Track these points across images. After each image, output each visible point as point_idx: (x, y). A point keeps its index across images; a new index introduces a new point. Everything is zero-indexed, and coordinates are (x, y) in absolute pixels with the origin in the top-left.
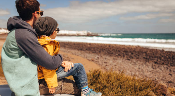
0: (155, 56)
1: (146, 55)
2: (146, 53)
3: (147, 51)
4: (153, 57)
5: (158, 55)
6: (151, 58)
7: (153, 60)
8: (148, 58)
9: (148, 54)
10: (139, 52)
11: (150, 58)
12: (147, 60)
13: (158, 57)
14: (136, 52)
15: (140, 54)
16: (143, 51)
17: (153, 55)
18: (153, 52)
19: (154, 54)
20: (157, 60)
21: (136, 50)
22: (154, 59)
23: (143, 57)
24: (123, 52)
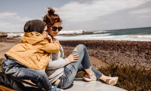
0: (146, 48)
1: (138, 48)
2: (137, 45)
3: (138, 44)
4: (144, 49)
5: (148, 47)
6: (143, 50)
7: (144, 51)
8: (140, 50)
9: (139, 47)
10: (130, 45)
11: (141, 50)
12: (139, 52)
13: (149, 49)
14: (128, 46)
15: (132, 47)
16: (134, 44)
17: (143, 48)
18: (143, 45)
19: (144, 46)
20: (149, 52)
21: (128, 44)
22: (146, 51)
23: (135, 49)
24: (116, 46)
